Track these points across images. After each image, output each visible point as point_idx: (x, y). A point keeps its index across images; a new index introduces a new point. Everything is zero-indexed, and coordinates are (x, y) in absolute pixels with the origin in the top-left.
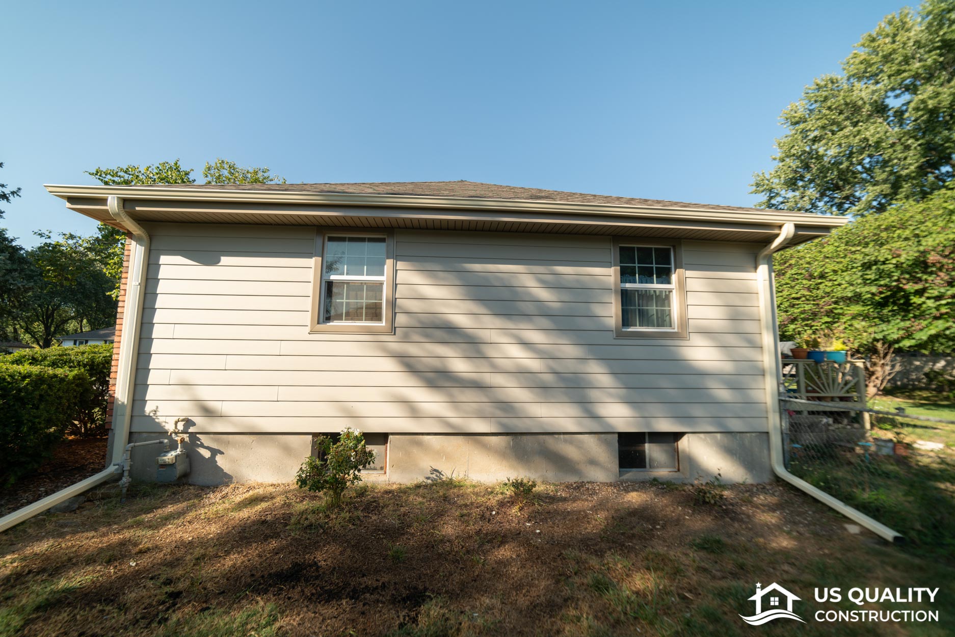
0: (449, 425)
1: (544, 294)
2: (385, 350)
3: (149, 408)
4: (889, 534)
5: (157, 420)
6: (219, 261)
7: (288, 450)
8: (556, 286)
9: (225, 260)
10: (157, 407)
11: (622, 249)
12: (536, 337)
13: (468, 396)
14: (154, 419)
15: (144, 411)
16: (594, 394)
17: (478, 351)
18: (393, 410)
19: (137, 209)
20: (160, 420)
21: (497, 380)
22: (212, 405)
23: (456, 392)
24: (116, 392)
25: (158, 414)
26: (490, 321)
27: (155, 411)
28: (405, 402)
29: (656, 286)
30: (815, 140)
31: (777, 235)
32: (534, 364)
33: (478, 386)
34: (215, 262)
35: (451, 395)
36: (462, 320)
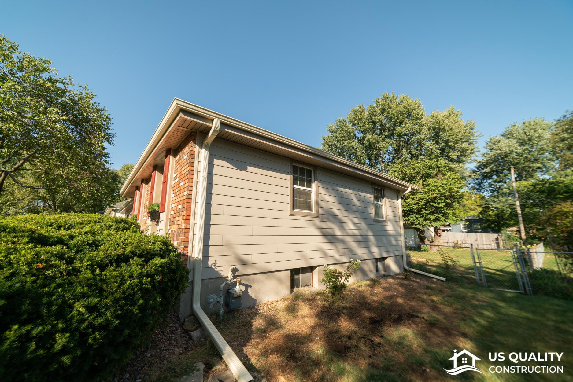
0: (336, 260)
1: (357, 203)
2: (315, 225)
3: (211, 262)
4: (444, 279)
5: (216, 270)
6: (246, 169)
7: (280, 280)
8: (360, 200)
9: (250, 168)
10: (216, 261)
11: (374, 188)
12: (356, 220)
13: (340, 246)
14: (214, 269)
15: (208, 264)
16: (370, 243)
17: (342, 226)
18: (318, 254)
19: (226, 130)
20: (218, 269)
21: (348, 239)
22: (245, 258)
23: (337, 244)
24: (189, 251)
25: (217, 265)
26: (345, 213)
27: (215, 264)
28: (322, 250)
29: (379, 203)
30: (338, 141)
31: (407, 190)
32: (356, 232)
33: (343, 242)
34: (245, 169)
35: (336, 246)
36: (337, 212)
